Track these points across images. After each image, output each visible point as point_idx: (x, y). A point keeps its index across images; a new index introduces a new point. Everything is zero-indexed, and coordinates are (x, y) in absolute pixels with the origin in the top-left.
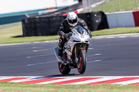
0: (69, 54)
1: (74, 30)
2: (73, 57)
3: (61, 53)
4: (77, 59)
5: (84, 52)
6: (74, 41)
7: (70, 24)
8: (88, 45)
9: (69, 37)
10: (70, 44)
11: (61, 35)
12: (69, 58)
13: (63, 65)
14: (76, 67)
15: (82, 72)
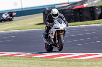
0: (52, 37)
1: (56, 21)
2: (55, 39)
3: (47, 37)
4: (57, 41)
5: (62, 36)
6: (56, 28)
7: (54, 17)
8: (65, 31)
9: (52, 26)
10: (53, 30)
11: (47, 24)
12: (52, 40)
13: (48, 45)
14: (56, 46)
15: (60, 50)
